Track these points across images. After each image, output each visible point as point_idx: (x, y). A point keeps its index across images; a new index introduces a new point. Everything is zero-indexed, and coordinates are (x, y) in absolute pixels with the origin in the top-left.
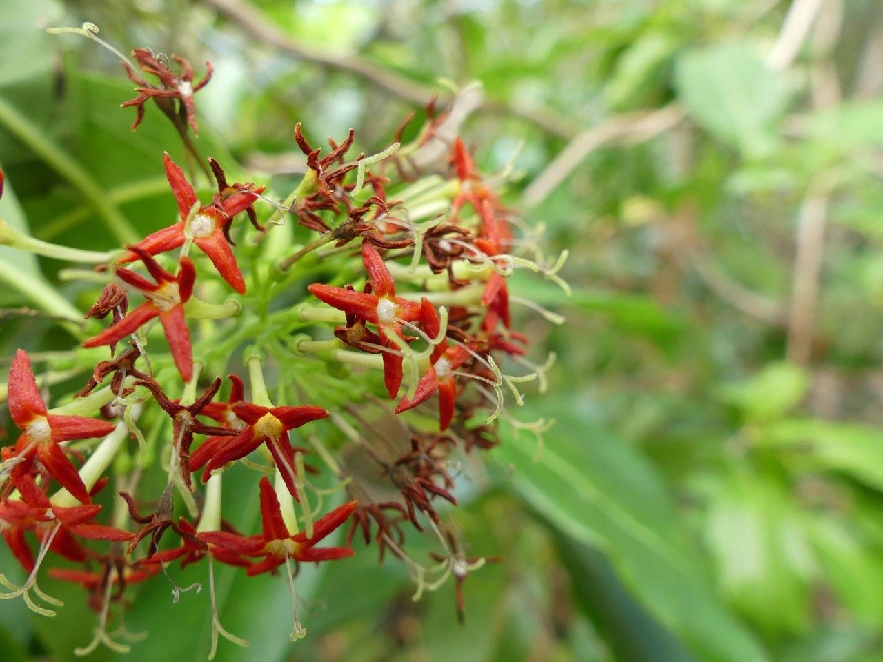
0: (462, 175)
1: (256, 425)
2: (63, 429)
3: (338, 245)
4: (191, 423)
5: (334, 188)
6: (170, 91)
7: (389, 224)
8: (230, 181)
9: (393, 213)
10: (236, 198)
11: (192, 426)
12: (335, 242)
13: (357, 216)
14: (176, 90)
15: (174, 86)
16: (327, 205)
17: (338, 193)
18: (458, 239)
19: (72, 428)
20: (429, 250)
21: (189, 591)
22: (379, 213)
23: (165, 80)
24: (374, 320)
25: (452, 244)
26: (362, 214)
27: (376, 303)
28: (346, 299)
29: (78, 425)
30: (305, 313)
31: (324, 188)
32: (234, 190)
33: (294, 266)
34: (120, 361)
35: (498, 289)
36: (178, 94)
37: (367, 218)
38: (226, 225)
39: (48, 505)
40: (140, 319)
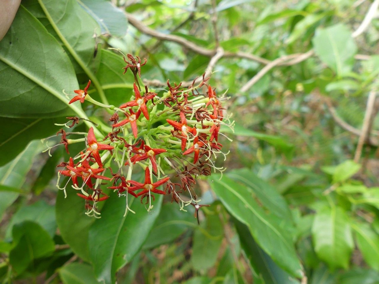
0: (210, 96)
1: (148, 152)
2: (101, 147)
3: (173, 111)
4: (132, 150)
5: (174, 96)
6: (135, 65)
7: (187, 107)
8: (149, 91)
9: (189, 105)
10: (150, 96)
11: (132, 151)
12: (173, 110)
13: (179, 104)
14: (136, 65)
15: (136, 64)
16: (172, 100)
17: (175, 98)
18: (205, 114)
19: (104, 147)
20: (197, 116)
21: (122, 196)
22: (185, 104)
23: (134, 62)
24: (181, 130)
25: (204, 115)
26: (181, 104)
27: (182, 126)
28: (175, 124)
29: (105, 146)
30: (162, 128)
31: (172, 96)
32: (149, 94)
33: (161, 115)
34: (114, 133)
35: (214, 129)
36: (136, 67)
37: (182, 105)
38: (146, 102)
39: (90, 168)
40: (126, 122)
